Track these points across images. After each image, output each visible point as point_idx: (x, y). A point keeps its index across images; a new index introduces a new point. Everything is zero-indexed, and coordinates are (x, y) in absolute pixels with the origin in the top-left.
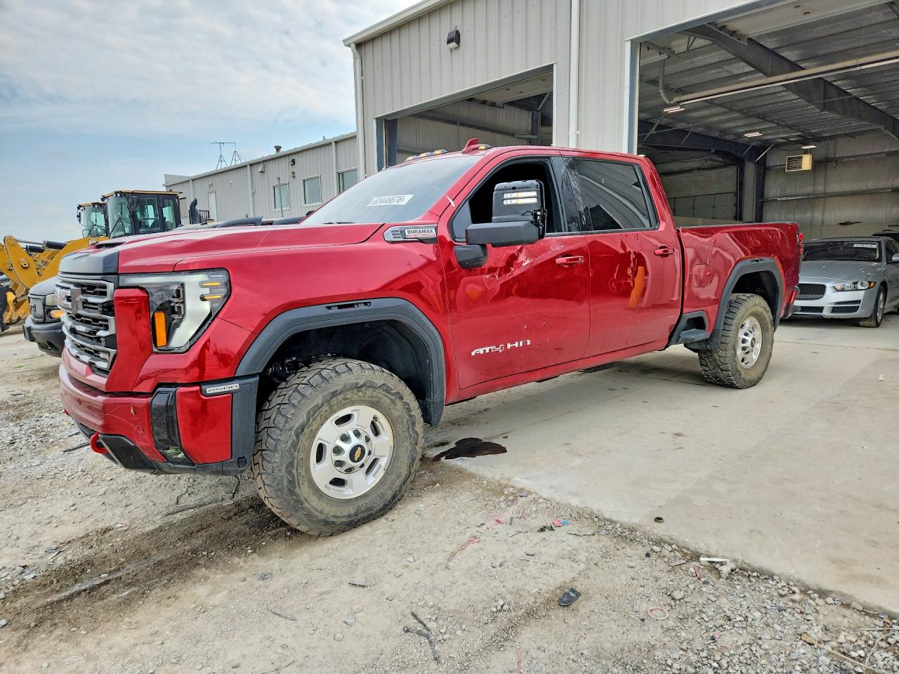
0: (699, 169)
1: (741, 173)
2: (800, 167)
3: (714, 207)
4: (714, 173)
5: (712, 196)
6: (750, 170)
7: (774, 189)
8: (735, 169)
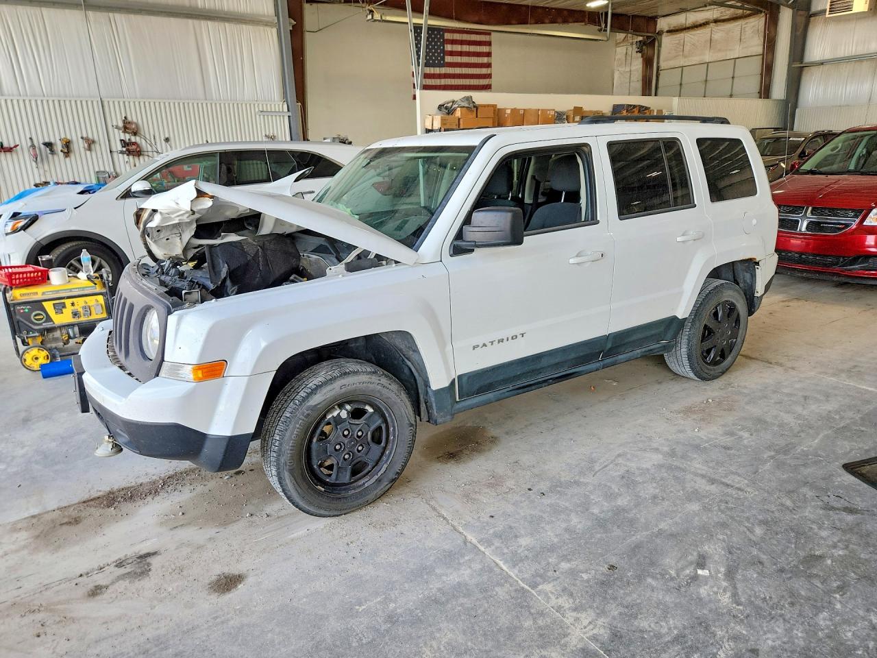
0: (716, 21)
1: (773, 21)
2: (849, 8)
3: (733, 78)
4: (735, 26)
5: (733, 60)
6: (786, 17)
7: (820, 46)
8: (764, 19)
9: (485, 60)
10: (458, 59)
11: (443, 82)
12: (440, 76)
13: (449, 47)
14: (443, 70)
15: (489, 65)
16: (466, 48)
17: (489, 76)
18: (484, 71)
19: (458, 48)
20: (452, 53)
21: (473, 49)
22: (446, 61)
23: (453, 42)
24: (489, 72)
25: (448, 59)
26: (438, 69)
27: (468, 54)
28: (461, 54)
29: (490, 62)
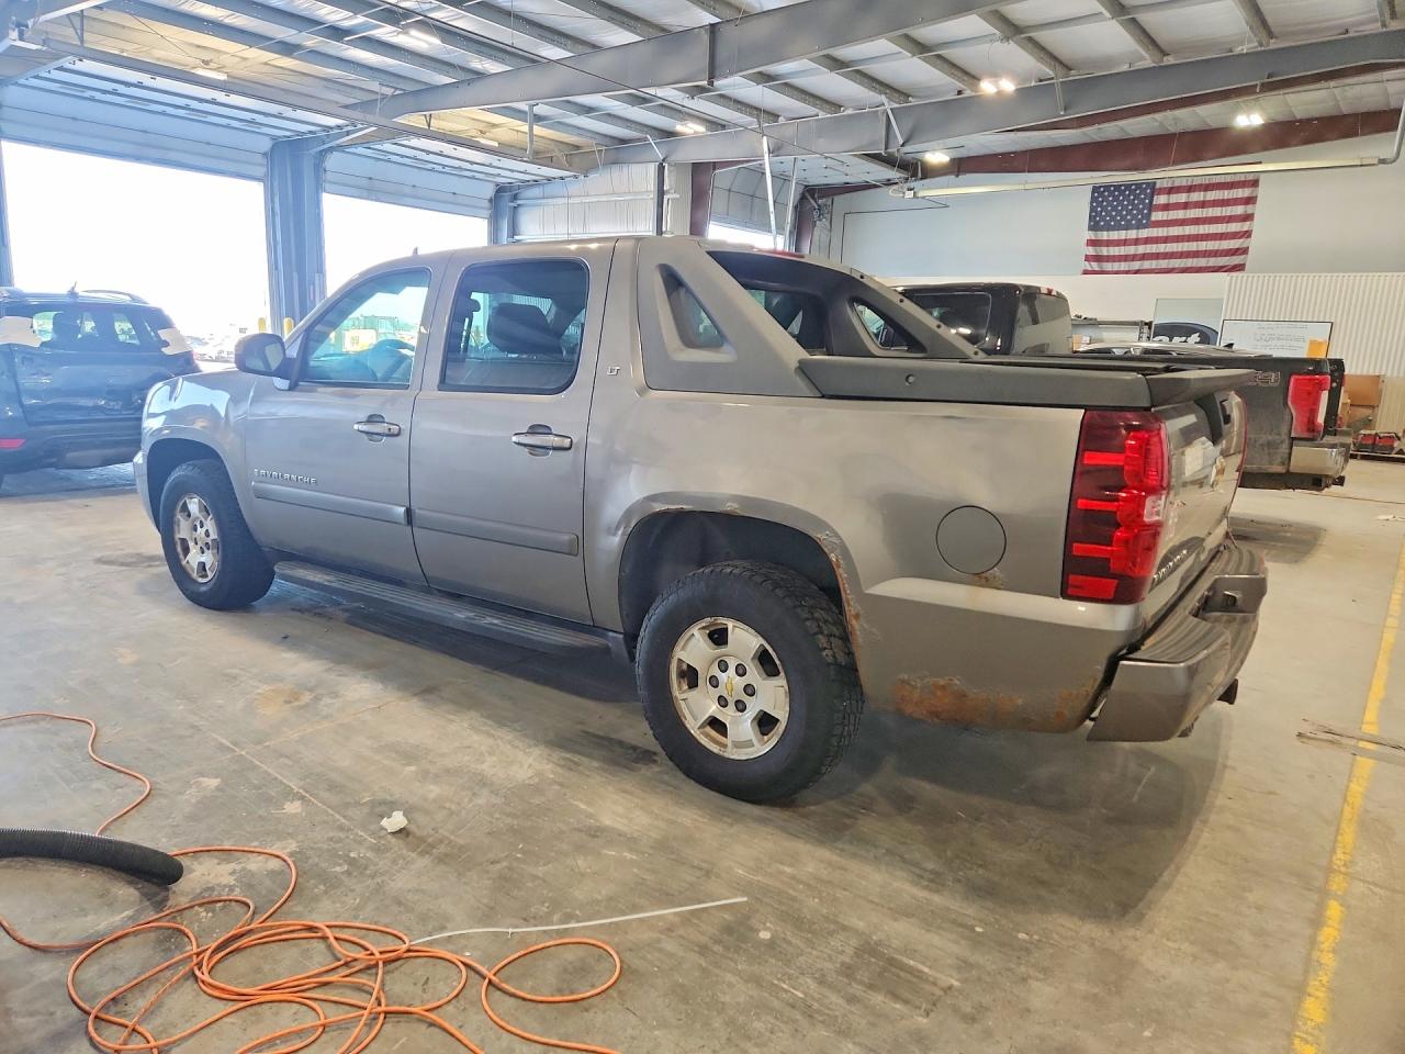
9: (1239, 210)
10: (1180, 214)
11: (1141, 249)
12: (1137, 242)
13: (1161, 199)
14: (1144, 233)
15: (1248, 217)
16: (1197, 196)
17: (1247, 234)
18: (1234, 227)
19: (1182, 198)
20: (1166, 207)
21: (1212, 195)
22: (1153, 218)
23: (1170, 191)
24: (1245, 229)
25: (1157, 216)
26: (1134, 231)
27: (1203, 204)
28: (1186, 206)
29: (1249, 212)
